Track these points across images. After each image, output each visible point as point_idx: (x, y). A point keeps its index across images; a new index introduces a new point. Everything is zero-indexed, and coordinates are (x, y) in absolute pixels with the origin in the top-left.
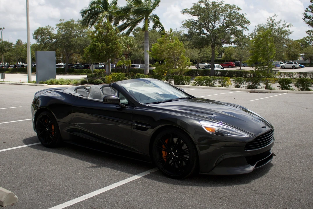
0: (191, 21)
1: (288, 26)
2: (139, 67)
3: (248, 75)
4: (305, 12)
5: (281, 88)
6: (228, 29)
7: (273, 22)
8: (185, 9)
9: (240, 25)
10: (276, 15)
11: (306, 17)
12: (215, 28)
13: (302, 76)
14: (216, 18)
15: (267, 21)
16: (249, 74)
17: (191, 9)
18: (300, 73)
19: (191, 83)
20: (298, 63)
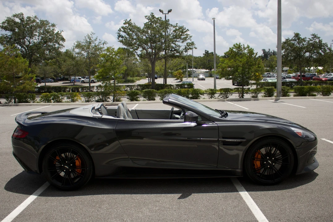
1: (103, 44)
3: (67, 90)
4: (119, 32)
5: (130, 99)
6: (45, 45)
7: (90, 39)
9: (57, 42)
10: (94, 33)
11: (120, 36)
12: (31, 44)
15: (85, 39)
16: (68, 89)
17: (4, 23)
19: (36, 100)
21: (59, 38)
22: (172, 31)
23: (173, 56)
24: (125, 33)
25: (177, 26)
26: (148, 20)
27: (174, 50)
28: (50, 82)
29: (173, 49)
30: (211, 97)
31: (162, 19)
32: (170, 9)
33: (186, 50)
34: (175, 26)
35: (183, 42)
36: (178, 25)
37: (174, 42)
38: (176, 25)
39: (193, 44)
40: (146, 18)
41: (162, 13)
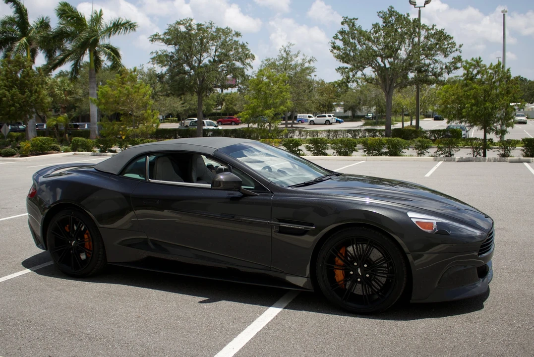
0: (165, 53)
1: (309, 62)
2: (86, 127)
4: (333, 40)
6: (221, 65)
7: (287, 54)
8: (155, 33)
9: (240, 59)
10: (293, 44)
11: (334, 47)
12: (201, 65)
13: (331, 135)
14: (204, 49)
15: (280, 54)
17: (165, 34)
18: (329, 131)
21: (245, 55)
23: (427, 81)
24: (344, 42)
25: (433, 29)
26: (383, 18)
27: (425, 71)
29: (423, 69)
31: (409, 18)
33: (449, 69)
34: (430, 30)
35: (445, 56)
36: (435, 27)
37: (431, 57)
38: (431, 28)
39: (459, 59)
40: (379, 15)
41: (413, 6)
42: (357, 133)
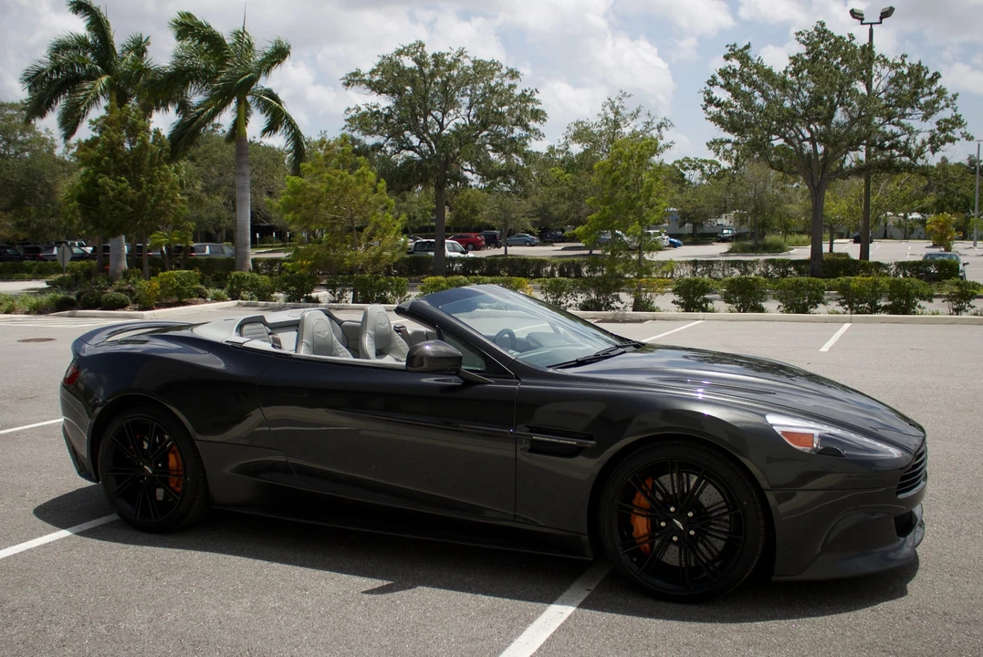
0: (375, 110)
1: (659, 128)
2: (208, 252)
3: (546, 271)
4: (708, 87)
5: (682, 305)
6: (485, 133)
7: (617, 113)
8: (354, 71)
9: (520, 122)
10: (628, 94)
11: (710, 101)
12: (445, 132)
13: (699, 270)
14: (449, 103)
15: (602, 113)
16: (549, 269)
17: (373, 72)
18: (695, 263)
19: (408, 297)
20: (666, 234)
21: (528, 112)
22: (884, 83)
23: (890, 167)
24: (729, 90)
25: (903, 64)
26: (807, 45)
27: (891, 147)
28: (528, 244)
29: (887, 143)
30: (958, 311)
31: (854, 42)
32: (886, 6)
33: (935, 144)
34: (898, 66)
35: (925, 118)
36: (907, 62)
37: (896, 119)
38: (900, 61)
39: (957, 122)
40: (798, 39)
41: (858, 21)
42: (749, 268)
